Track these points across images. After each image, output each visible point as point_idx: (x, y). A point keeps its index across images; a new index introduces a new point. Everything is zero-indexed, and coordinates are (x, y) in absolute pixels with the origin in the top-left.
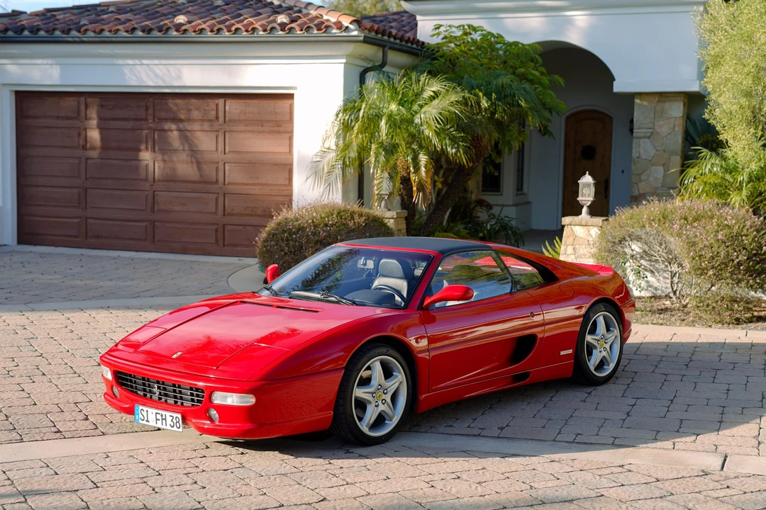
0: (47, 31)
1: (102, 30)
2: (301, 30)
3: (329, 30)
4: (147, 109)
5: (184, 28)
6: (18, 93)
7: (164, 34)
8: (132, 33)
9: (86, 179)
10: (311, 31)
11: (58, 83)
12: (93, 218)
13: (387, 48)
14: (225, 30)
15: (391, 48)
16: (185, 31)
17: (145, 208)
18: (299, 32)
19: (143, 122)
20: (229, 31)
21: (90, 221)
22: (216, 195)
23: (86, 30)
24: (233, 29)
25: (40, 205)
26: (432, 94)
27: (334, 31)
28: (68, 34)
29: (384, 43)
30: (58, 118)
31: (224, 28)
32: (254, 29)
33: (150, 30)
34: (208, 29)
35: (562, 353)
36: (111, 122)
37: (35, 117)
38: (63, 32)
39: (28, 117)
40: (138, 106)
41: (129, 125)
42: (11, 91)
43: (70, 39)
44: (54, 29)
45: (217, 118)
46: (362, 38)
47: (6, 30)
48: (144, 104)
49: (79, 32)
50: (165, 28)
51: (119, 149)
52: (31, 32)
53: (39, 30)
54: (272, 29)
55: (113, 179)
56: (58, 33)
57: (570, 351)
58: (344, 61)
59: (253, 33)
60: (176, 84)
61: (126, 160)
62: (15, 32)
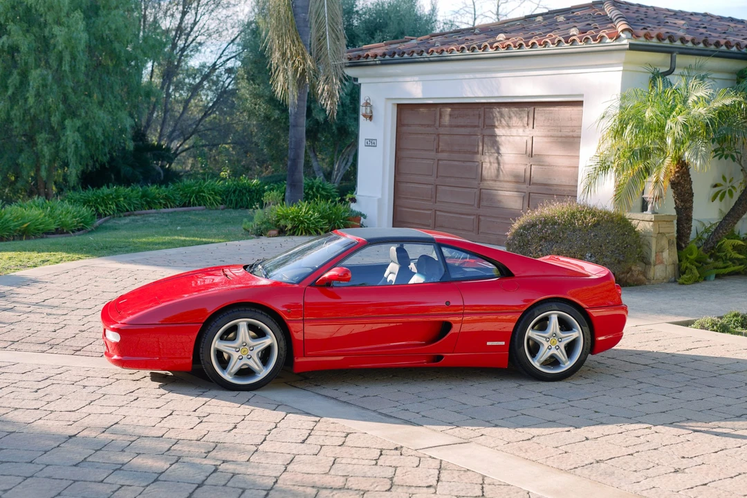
0: (408, 54)
1: (443, 51)
2: (581, 42)
3: (603, 41)
4: (479, 117)
5: (495, 45)
6: (398, 105)
7: (483, 51)
8: (462, 52)
9: (437, 177)
10: (589, 42)
11: (420, 96)
12: (440, 211)
13: (675, 54)
14: (525, 45)
15: (681, 53)
16: (497, 47)
17: (472, 203)
18: (580, 44)
19: (476, 129)
20: (527, 46)
21: (438, 213)
22: (523, 194)
23: (433, 51)
24: (530, 43)
25: (407, 198)
26: (696, 99)
27: (608, 40)
28: (421, 55)
29: (671, 50)
30: (422, 125)
31: (524, 43)
32: (546, 43)
33: (473, 49)
34: (512, 45)
35: (489, 343)
36: (455, 128)
37: (408, 125)
38: (418, 54)
39: (404, 125)
40: (474, 115)
41: (467, 131)
42: (394, 104)
43: (422, 59)
44: (413, 52)
45: (528, 124)
46: (628, 46)
47: (384, 55)
48: (478, 113)
49: (428, 53)
50: (483, 46)
51: (459, 152)
52: (399, 55)
53: (404, 53)
54: (559, 41)
55: (453, 177)
56: (415, 55)
57: (503, 343)
58: (621, 68)
59: (545, 47)
60: (496, 95)
61: (464, 161)
62: (390, 56)
